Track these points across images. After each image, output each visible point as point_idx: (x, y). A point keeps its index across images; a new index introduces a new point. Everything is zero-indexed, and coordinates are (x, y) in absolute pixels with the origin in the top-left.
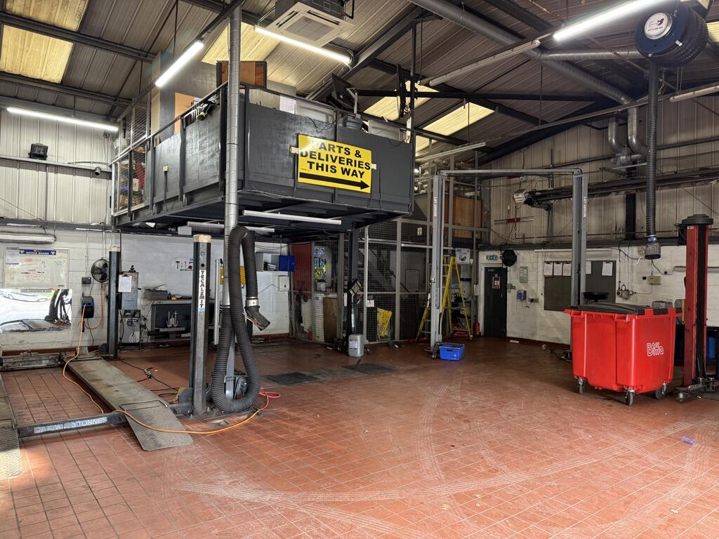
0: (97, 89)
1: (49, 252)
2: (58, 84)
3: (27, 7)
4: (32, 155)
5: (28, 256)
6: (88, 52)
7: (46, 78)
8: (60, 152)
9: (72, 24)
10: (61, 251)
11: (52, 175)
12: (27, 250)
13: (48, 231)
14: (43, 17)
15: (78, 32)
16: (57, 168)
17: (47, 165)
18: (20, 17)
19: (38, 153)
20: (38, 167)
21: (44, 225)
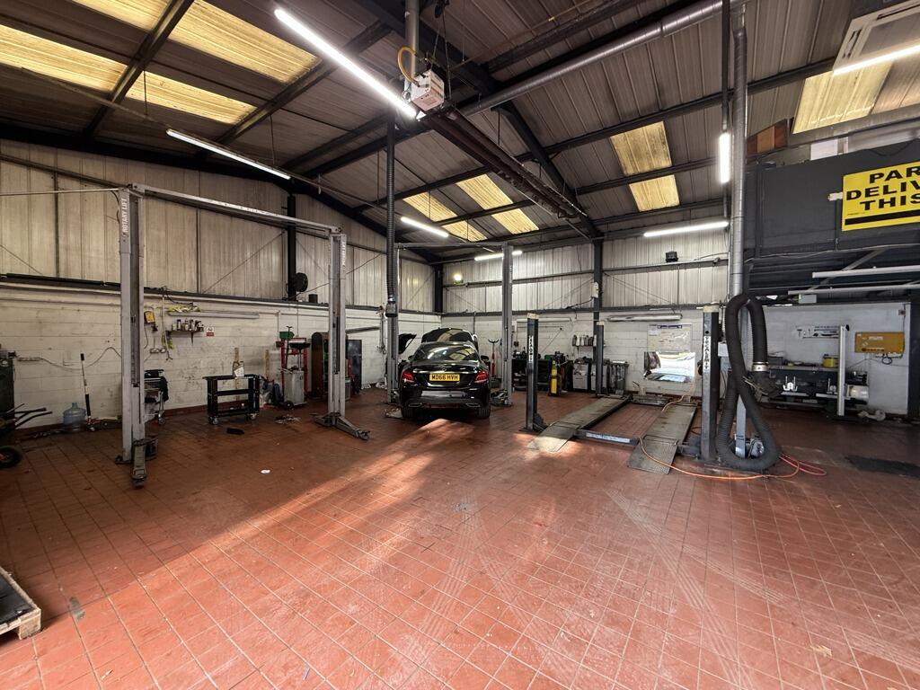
0: (707, 198)
1: (678, 326)
2: (676, 207)
3: (635, 168)
4: (668, 260)
5: (663, 330)
6: (686, 175)
7: (669, 205)
8: (686, 253)
9: (665, 163)
10: (686, 325)
11: (682, 271)
12: (663, 325)
13: (676, 312)
14: (647, 168)
15: (673, 166)
16: (686, 266)
17: (679, 265)
18: (634, 175)
19: (672, 257)
20: (672, 268)
21: (675, 307)
